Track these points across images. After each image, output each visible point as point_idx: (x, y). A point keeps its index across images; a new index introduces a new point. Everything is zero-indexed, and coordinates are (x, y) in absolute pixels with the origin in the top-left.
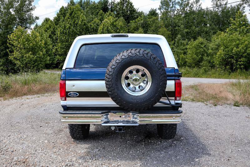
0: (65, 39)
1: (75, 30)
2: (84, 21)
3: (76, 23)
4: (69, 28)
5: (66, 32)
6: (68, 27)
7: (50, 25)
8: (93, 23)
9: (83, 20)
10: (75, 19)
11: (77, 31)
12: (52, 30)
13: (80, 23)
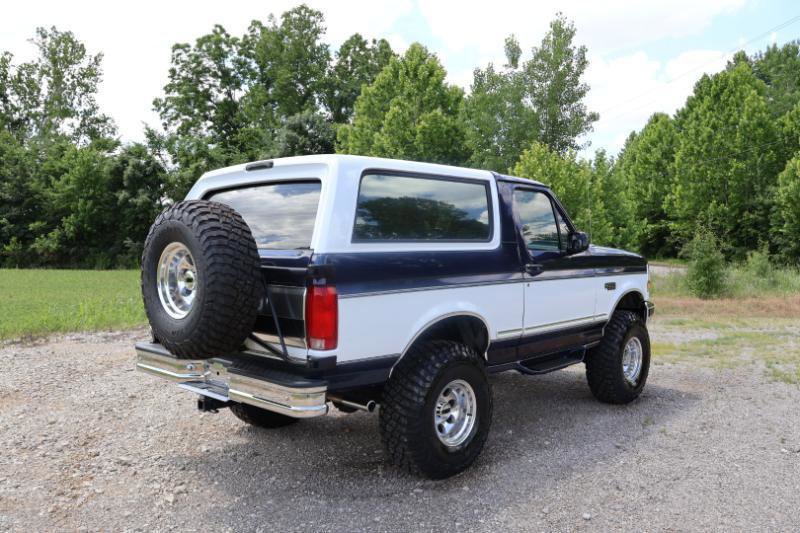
0: (697, 171)
1: (728, 144)
2: (760, 112)
3: (732, 120)
4: (710, 138)
5: (699, 152)
6: (705, 135)
7: (660, 133)
8: (791, 119)
9: (754, 111)
10: (730, 110)
11: (736, 147)
12: (665, 146)
13: (744, 120)
